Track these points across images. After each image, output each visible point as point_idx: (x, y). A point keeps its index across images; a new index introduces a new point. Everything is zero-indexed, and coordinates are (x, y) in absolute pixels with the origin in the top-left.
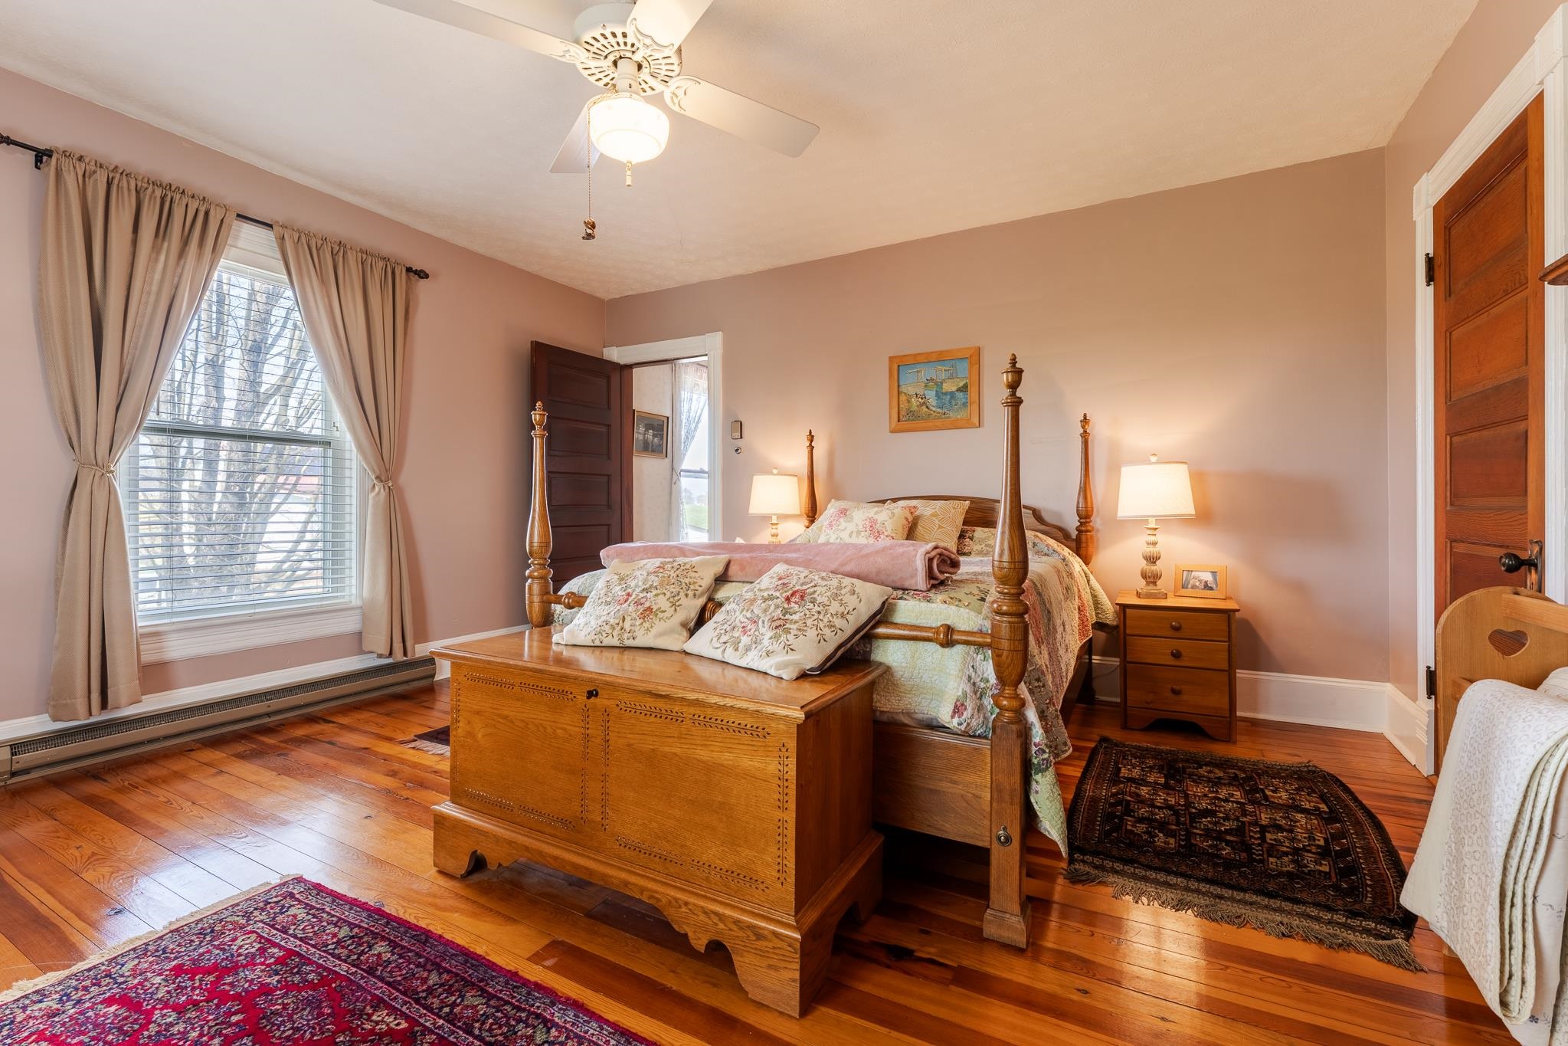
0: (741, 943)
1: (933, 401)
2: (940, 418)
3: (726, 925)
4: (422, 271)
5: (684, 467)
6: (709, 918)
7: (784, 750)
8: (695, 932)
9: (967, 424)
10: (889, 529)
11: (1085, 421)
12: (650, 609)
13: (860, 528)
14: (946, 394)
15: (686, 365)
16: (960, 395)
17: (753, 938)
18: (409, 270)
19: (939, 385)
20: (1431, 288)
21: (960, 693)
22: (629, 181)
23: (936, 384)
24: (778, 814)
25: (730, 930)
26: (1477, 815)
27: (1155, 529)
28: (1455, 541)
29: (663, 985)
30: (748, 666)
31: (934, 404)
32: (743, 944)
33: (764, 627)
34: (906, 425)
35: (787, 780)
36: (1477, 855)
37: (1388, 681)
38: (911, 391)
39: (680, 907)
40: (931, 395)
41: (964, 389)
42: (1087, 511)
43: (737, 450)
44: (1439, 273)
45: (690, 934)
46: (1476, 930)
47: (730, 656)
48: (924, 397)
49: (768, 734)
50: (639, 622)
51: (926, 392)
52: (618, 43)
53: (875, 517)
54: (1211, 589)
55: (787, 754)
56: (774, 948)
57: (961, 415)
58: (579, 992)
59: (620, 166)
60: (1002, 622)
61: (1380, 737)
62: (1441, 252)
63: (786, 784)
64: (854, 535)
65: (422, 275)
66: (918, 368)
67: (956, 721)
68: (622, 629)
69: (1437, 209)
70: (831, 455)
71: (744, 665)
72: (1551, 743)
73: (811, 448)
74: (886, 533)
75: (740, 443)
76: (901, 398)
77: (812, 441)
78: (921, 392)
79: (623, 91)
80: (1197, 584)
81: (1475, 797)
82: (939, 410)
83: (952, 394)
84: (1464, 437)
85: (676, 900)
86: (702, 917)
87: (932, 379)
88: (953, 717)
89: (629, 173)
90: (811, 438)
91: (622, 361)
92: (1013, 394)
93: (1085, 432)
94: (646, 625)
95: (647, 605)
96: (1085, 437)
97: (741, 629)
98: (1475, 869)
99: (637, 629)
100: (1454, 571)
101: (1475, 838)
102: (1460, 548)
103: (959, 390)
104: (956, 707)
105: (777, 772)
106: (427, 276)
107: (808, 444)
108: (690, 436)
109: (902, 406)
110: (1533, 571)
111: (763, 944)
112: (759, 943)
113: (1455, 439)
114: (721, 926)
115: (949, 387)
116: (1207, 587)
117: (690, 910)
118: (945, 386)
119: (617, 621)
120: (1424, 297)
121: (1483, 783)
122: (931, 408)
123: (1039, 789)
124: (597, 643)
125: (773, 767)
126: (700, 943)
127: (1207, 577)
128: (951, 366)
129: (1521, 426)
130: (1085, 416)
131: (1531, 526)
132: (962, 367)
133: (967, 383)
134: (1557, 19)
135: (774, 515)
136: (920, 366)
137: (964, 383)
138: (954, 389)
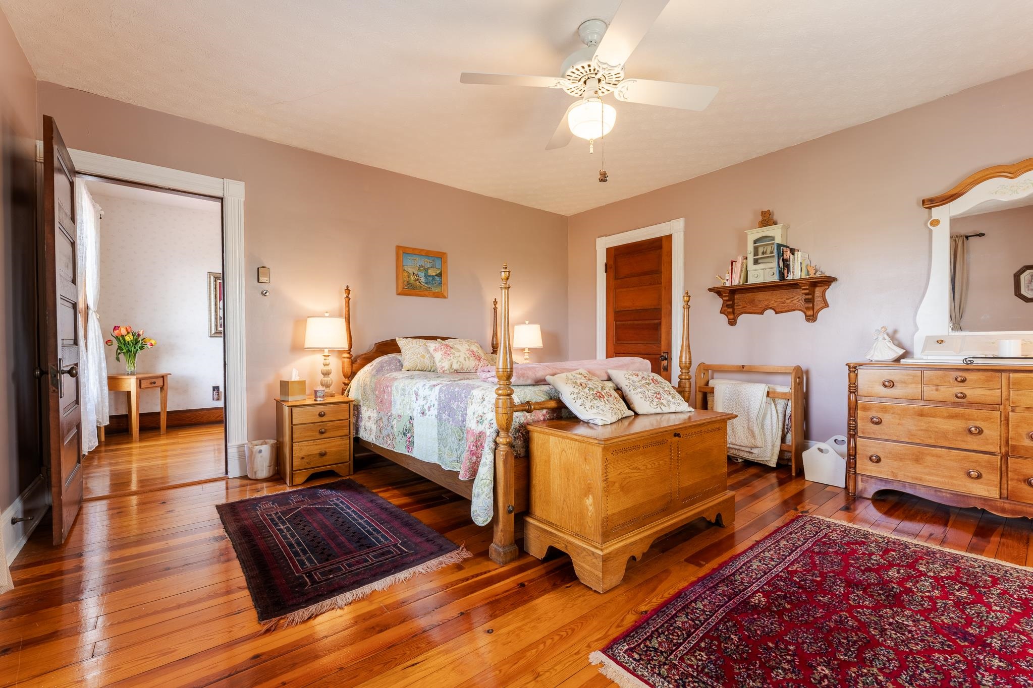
1: (423, 279)
2: (426, 290)
9: (441, 296)
10: (482, 355)
11: (495, 302)
14: (430, 276)
16: (437, 278)
19: (426, 270)
20: (606, 274)
22: (591, 151)
23: (425, 269)
28: (619, 353)
31: (423, 281)
34: (407, 291)
38: (410, 270)
40: (422, 275)
41: (440, 275)
44: (609, 270)
48: (418, 276)
51: (419, 273)
53: (471, 349)
57: (438, 290)
62: (612, 263)
64: (467, 359)
66: (414, 257)
69: (609, 250)
72: (764, 390)
74: (483, 358)
76: (404, 274)
77: (348, 294)
78: (416, 272)
82: (426, 285)
83: (433, 277)
87: (422, 266)
90: (348, 291)
93: (496, 308)
96: (495, 310)
103: (436, 275)
107: (345, 295)
109: (404, 279)
113: (618, 323)
115: (432, 272)
118: (429, 271)
120: (602, 277)
122: (422, 283)
128: (433, 261)
129: (656, 321)
130: (495, 299)
131: (663, 347)
132: (438, 262)
133: (441, 272)
134: (682, 220)
135: (327, 348)
136: (414, 256)
137: (439, 271)
138: (434, 274)
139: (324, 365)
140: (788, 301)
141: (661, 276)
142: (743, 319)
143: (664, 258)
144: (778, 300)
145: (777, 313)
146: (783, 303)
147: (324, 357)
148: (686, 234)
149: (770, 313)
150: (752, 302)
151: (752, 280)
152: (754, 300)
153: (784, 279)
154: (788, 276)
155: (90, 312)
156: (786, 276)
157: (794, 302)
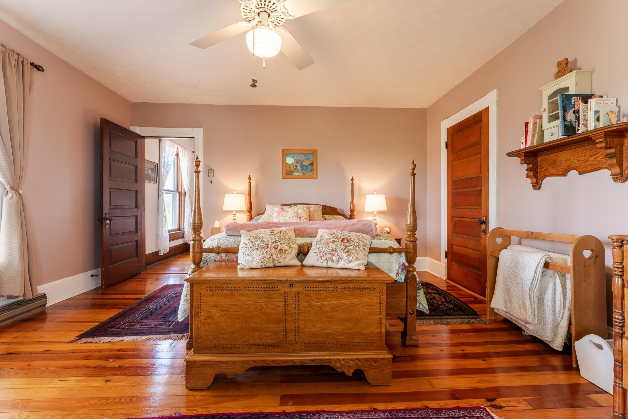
0: (368, 367)
3: (362, 362)
4: (40, 67)
5: (165, 188)
6: (354, 362)
7: (381, 293)
8: (348, 369)
9: (312, 177)
10: (304, 216)
11: (353, 179)
12: (281, 250)
13: (293, 216)
14: (304, 166)
15: (166, 140)
16: (310, 167)
17: (373, 363)
18: (32, 64)
19: (302, 162)
20: (447, 150)
21: (398, 269)
22: (264, 65)
24: (380, 316)
25: (364, 363)
26: (514, 281)
27: (376, 215)
28: (455, 217)
29: (340, 393)
30: (342, 267)
31: (300, 169)
32: (369, 367)
33: (341, 252)
34: (287, 176)
35: (382, 304)
36: (515, 290)
37: (427, 256)
39: (341, 362)
41: (311, 164)
42: (353, 209)
43: (211, 182)
44: (449, 146)
45: (345, 371)
46: (518, 307)
47: (330, 264)
48: (296, 166)
49: (374, 289)
50: (279, 256)
51: (297, 164)
52: (261, 4)
53: (298, 211)
54: (389, 233)
55: (382, 295)
56: (382, 364)
57: (310, 174)
58: (316, 408)
59: (261, 59)
60: (410, 244)
61: (426, 272)
62: (450, 141)
63: (382, 305)
64: (291, 218)
65: (39, 68)
67: (398, 277)
68: (273, 259)
69: (449, 129)
70: (257, 186)
71: (340, 267)
72: (539, 260)
73: (250, 183)
74: (304, 217)
75: (212, 179)
76: (287, 166)
77: (250, 180)
79: (265, 26)
80: (386, 232)
81: (512, 277)
82: (302, 171)
83: (307, 166)
84: (458, 190)
85: (339, 360)
86: (351, 362)
87: (299, 160)
88: (397, 276)
89: (264, 62)
90: (250, 178)
91: (142, 135)
92: (413, 172)
93: (353, 183)
94: (283, 256)
95: (279, 248)
96: (352, 184)
97: (329, 254)
98: (515, 293)
99: (280, 259)
100: (454, 225)
101: (514, 286)
102: (456, 219)
103: (309, 165)
104: (397, 273)
105: (378, 302)
106: (43, 70)
107: (248, 181)
108: (167, 173)
109: (287, 169)
110: (484, 224)
111: (377, 364)
112: (376, 364)
113: (454, 191)
114: (360, 363)
115: (305, 163)
116: (388, 233)
117: (345, 361)
118: (304, 162)
119: (269, 256)
120: (444, 153)
121: (515, 273)
122: (299, 170)
123: (420, 295)
124: (263, 266)
125: (376, 301)
126: (349, 372)
127: (388, 229)
128: (307, 156)
129: (479, 188)
130: (353, 178)
131: (483, 213)
132: (310, 157)
133: (312, 162)
134: (495, 92)
135: (234, 210)
136: (294, 154)
137: (311, 162)
138: (307, 164)
139: (233, 219)
140: (592, 159)
141: (481, 147)
142: (548, 182)
143: (484, 129)
144: (581, 159)
145: (580, 173)
146: (586, 161)
147: (233, 215)
148: (498, 103)
149: (573, 173)
150: (554, 163)
151: (547, 139)
152: (556, 161)
153: (576, 134)
154: (578, 130)
155: (186, 194)
156: (577, 130)
157: (598, 159)
